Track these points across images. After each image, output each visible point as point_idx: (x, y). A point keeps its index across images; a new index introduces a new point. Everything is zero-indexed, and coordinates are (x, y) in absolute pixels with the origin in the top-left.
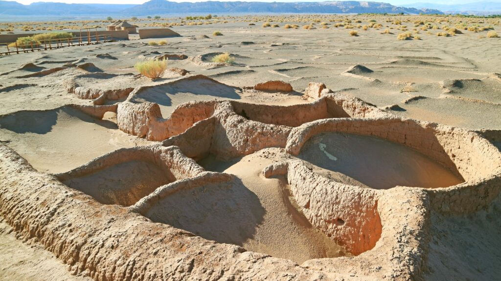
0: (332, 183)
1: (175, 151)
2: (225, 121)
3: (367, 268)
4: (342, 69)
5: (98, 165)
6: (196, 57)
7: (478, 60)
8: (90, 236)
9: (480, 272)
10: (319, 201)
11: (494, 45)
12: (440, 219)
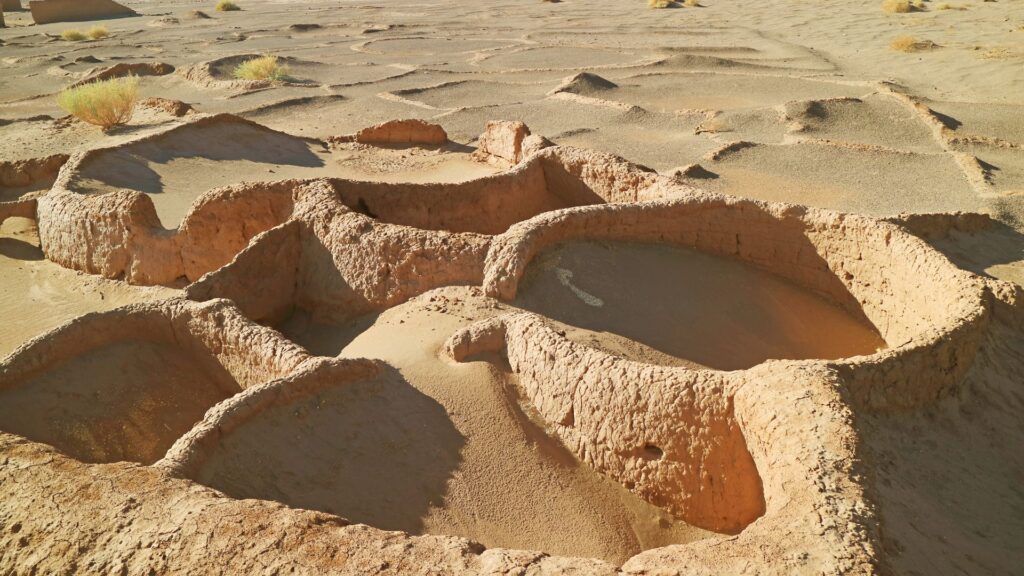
0: (621, 364)
1: (226, 312)
2: (326, 227)
3: (779, 560)
4: (547, 85)
5: (35, 361)
6: (196, 68)
7: (836, 52)
8: (83, 551)
9: (983, 536)
10: (598, 408)
11: (858, 15)
12: (872, 426)
